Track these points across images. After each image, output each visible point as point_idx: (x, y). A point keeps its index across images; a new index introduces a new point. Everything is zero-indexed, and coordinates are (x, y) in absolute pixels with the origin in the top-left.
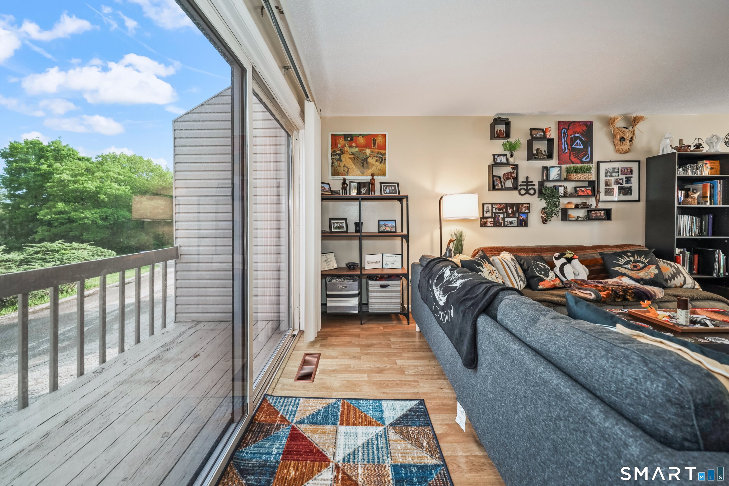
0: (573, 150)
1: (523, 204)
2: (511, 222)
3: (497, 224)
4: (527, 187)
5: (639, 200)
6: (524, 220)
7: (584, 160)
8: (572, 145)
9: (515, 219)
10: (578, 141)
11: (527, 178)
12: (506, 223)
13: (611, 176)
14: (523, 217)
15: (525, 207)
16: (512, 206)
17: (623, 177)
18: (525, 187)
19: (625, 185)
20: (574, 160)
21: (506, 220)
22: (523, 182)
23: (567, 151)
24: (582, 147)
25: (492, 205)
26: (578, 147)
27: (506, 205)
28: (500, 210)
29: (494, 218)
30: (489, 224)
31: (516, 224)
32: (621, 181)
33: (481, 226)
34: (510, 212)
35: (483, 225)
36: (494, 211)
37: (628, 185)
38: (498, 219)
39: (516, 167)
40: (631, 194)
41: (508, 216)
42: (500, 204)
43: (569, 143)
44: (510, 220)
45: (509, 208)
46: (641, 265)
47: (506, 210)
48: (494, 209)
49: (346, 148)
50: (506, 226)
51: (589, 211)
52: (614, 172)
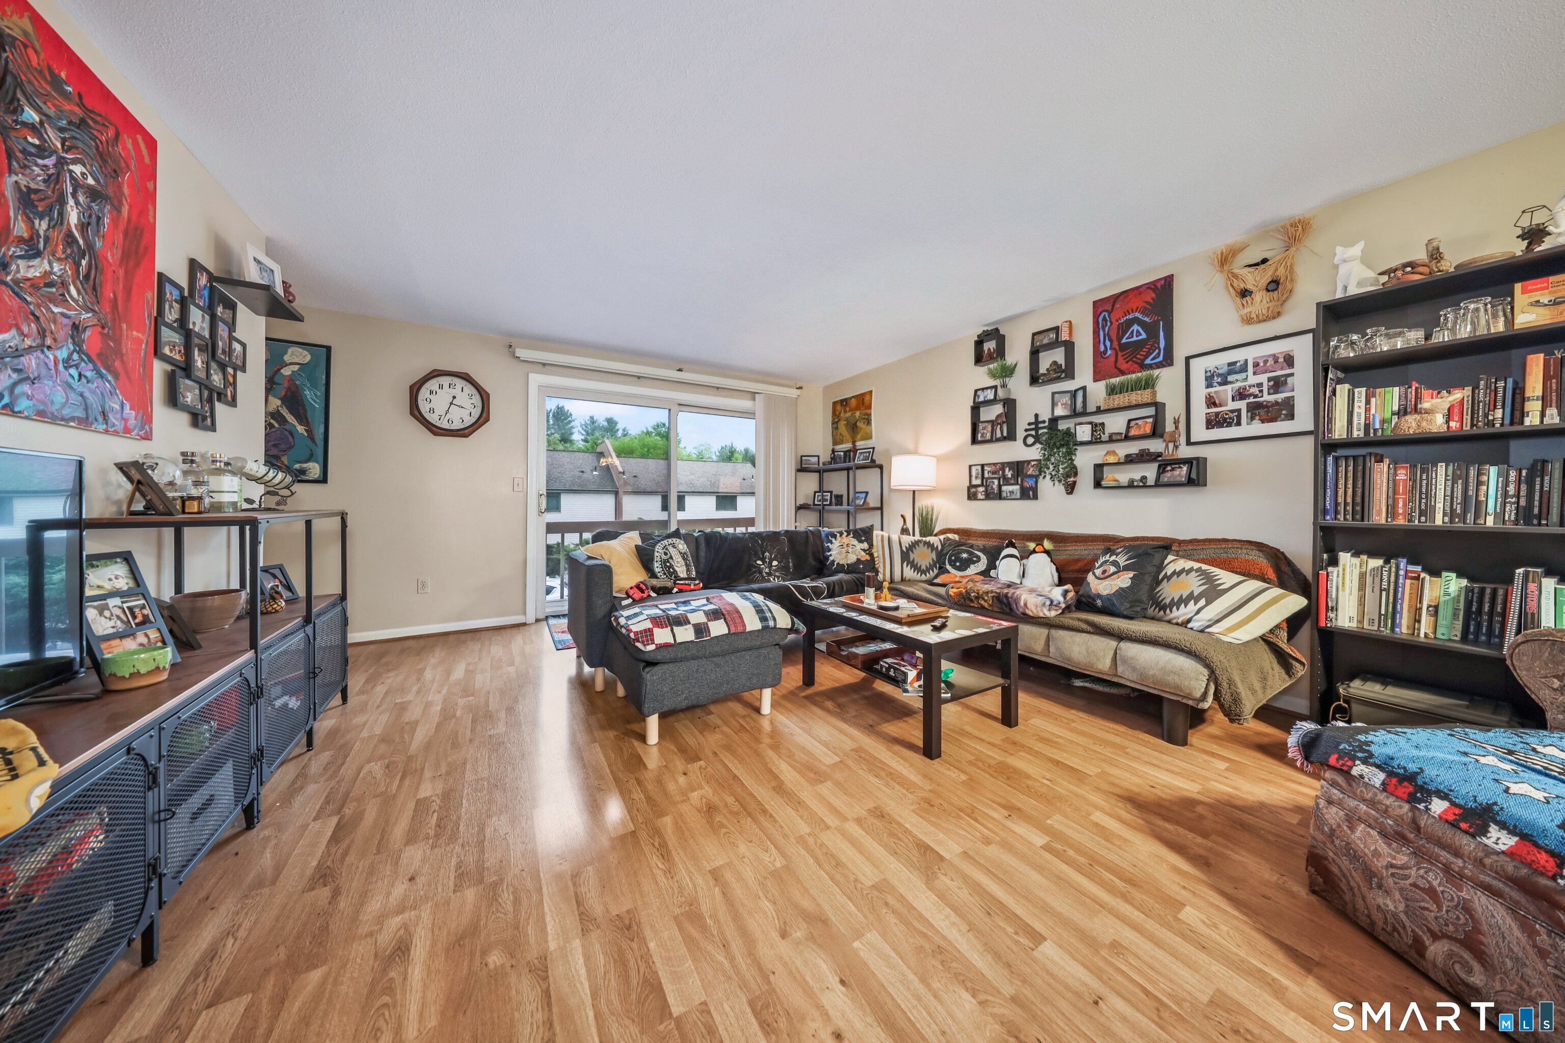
0: (1123, 347)
1: (1029, 462)
2: (1012, 492)
3: (989, 496)
4: (1037, 433)
5: (1312, 432)
6: (1031, 488)
7: (1148, 361)
9: (1018, 487)
10: (1136, 327)
11: (1036, 416)
12: (1004, 495)
13: (1225, 383)
14: (1029, 483)
15: (1033, 466)
16: (1011, 465)
17: (1263, 378)
18: (1033, 433)
19: (1267, 398)
20: (1124, 366)
21: (1004, 488)
22: (1029, 424)
23: (1109, 352)
24: (1144, 336)
25: (983, 466)
26: (1135, 338)
27: (1003, 465)
28: (994, 473)
29: (987, 487)
30: (980, 496)
31: (1018, 496)
32: (1255, 390)
33: (969, 498)
34: (1010, 476)
35: (972, 496)
36: (986, 475)
37: (1280, 397)
38: (992, 488)
39: (1011, 403)
40: (1291, 416)
41: (1007, 482)
42: (994, 464)
43: (1114, 338)
44: (1010, 488)
45: (1007, 470)
47: (1004, 471)
48: (986, 473)
49: (842, 415)
50: (1005, 499)
51: (1162, 467)
52: (1230, 373)
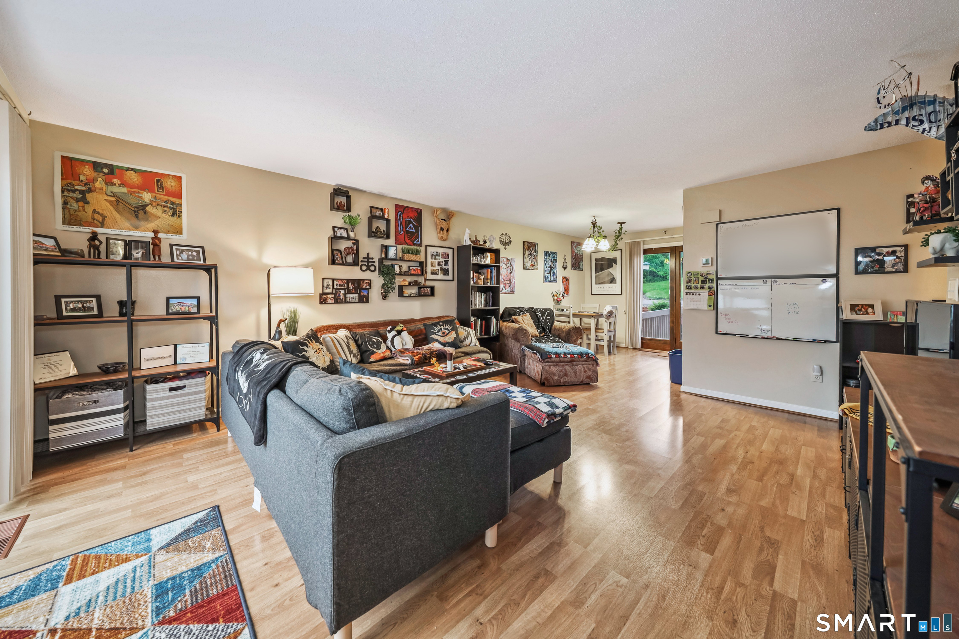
0: (408, 232)
1: (364, 280)
2: (353, 298)
3: (337, 301)
4: (368, 264)
5: (453, 280)
6: (365, 296)
7: (415, 242)
8: (406, 228)
9: (357, 295)
10: (411, 225)
11: (368, 254)
12: (348, 300)
13: (435, 259)
14: (364, 293)
15: (366, 283)
16: (353, 281)
17: (443, 260)
18: (366, 264)
19: (444, 267)
20: (408, 241)
21: (348, 296)
22: (364, 258)
23: (402, 232)
24: (414, 231)
25: (333, 280)
26: (411, 230)
27: (348, 281)
28: (341, 285)
29: (335, 294)
30: (329, 301)
31: (357, 300)
32: (441, 263)
33: (321, 303)
34: (352, 288)
35: (323, 301)
36: (335, 287)
37: (446, 267)
38: (339, 295)
39: (356, 242)
40: (448, 275)
41: (350, 292)
42: (341, 279)
43: (404, 226)
44: (352, 296)
45: (350, 284)
46: (447, 332)
47: (348, 285)
48: (335, 284)
50: (348, 303)
51: (420, 288)
52: (437, 255)
